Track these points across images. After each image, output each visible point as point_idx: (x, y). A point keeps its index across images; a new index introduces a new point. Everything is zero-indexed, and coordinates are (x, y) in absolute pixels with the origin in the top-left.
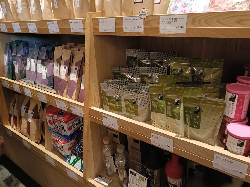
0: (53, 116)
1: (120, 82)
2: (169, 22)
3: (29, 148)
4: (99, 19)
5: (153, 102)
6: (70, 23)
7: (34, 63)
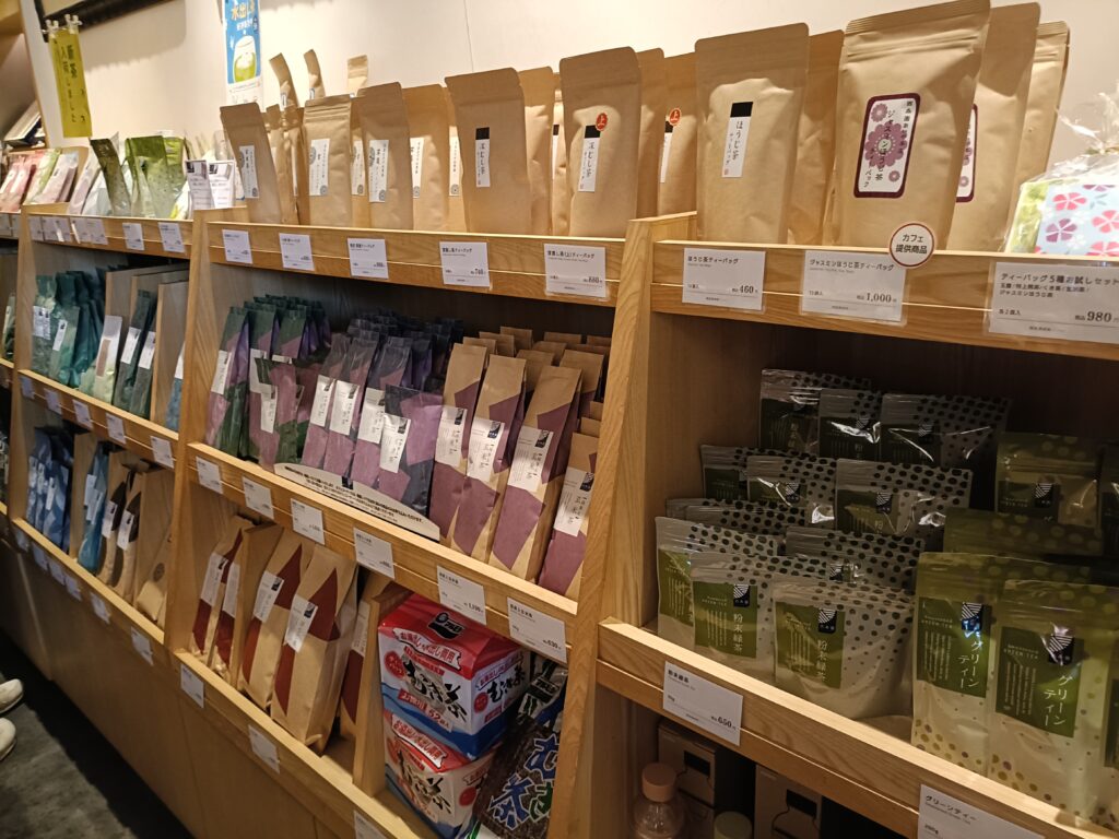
0: (410, 636)
1: (742, 517)
2: (1041, 291)
3: (277, 770)
4: (686, 249)
5: (929, 635)
6: (546, 253)
7: (351, 397)
